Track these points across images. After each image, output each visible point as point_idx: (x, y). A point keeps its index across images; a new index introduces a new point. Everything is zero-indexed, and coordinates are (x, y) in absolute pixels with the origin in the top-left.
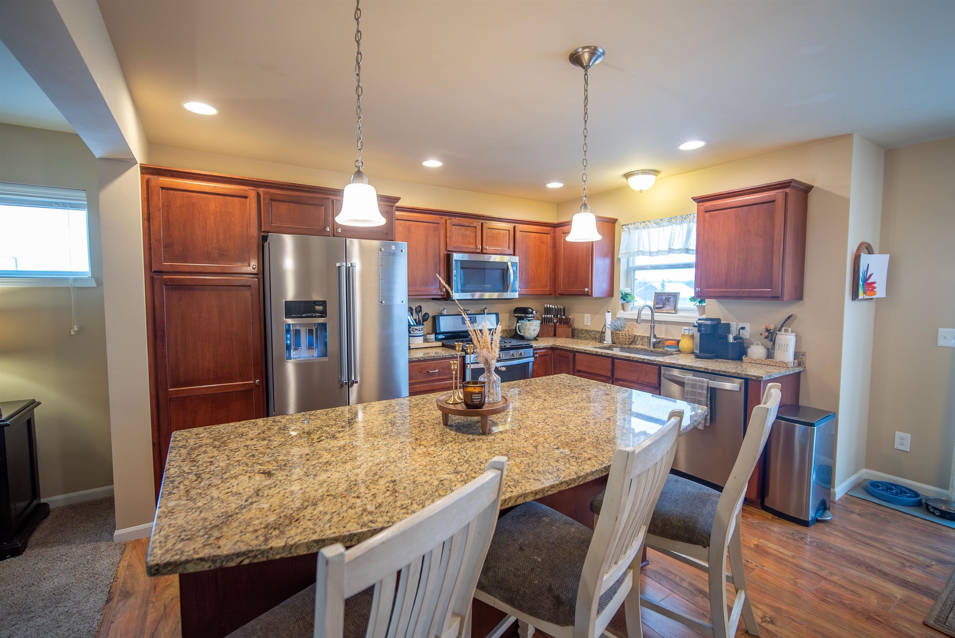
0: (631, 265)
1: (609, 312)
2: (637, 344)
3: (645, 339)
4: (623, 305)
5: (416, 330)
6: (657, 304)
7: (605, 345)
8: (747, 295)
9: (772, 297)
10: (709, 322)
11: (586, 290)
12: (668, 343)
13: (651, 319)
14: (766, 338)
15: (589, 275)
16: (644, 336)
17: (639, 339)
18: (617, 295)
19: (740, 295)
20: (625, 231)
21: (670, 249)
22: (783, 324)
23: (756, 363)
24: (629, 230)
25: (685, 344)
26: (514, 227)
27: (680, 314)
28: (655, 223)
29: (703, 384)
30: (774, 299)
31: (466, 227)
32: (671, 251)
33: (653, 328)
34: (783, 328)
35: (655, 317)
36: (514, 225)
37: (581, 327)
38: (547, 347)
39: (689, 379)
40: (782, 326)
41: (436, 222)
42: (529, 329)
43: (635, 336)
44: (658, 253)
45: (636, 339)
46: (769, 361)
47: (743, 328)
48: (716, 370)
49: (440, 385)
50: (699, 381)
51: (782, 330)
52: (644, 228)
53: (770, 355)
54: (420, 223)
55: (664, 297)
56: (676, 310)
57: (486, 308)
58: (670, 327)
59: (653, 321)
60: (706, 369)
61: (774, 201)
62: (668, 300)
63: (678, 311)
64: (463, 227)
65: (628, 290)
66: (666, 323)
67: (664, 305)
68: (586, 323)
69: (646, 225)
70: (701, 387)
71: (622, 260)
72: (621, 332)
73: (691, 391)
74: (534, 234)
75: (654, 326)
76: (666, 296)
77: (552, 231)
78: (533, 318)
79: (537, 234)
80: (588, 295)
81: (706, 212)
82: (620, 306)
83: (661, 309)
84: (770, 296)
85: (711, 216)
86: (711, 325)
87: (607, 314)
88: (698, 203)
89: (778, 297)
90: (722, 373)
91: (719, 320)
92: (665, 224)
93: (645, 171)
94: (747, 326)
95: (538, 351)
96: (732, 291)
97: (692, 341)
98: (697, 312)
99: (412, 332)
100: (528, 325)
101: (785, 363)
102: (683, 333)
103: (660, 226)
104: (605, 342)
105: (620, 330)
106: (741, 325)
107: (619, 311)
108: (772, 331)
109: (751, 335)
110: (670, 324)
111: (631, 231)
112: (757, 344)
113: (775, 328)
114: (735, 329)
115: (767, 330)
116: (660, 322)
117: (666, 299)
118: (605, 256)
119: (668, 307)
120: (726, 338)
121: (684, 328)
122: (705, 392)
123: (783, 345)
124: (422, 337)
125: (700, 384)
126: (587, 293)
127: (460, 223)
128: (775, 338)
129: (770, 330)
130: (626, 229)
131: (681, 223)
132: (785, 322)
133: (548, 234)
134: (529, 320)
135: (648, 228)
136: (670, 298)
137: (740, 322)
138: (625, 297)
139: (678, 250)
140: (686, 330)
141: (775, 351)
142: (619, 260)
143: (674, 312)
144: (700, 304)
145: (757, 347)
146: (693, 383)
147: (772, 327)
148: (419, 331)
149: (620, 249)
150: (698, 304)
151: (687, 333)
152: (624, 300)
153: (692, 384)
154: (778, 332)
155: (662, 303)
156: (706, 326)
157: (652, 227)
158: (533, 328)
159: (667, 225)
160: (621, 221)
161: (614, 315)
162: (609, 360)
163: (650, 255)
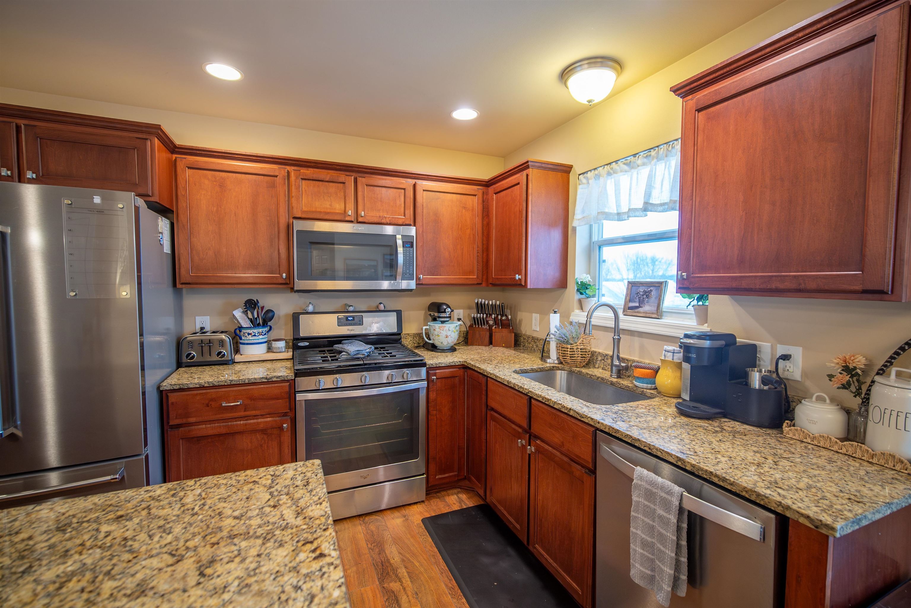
0: (595, 238)
1: (555, 312)
2: (597, 366)
3: (607, 359)
4: (580, 302)
5: (249, 334)
6: (630, 301)
7: (548, 365)
8: (794, 286)
9: (865, 292)
10: (707, 344)
11: (517, 277)
12: (638, 372)
13: (613, 326)
14: (845, 386)
15: (522, 253)
16: (607, 355)
17: (600, 358)
18: (572, 287)
19: (774, 287)
20: (583, 184)
21: (646, 203)
22: (892, 357)
23: (816, 445)
24: (587, 179)
25: (667, 378)
26: (415, 186)
27: (666, 320)
28: (624, 164)
29: (669, 497)
30: (870, 296)
31: (327, 183)
32: (648, 207)
33: (617, 343)
34: (894, 370)
35: (621, 324)
36: (413, 181)
37: (528, 333)
38: (453, 364)
39: (641, 478)
40: (890, 362)
41: (272, 174)
42: (438, 335)
43: (593, 353)
44: (631, 212)
45: (595, 358)
46: (849, 447)
47: (786, 357)
48: (702, 470)
49: (246, 425)
50: (662, 486)
51: (889, 375)
52: (609, 174)
53: (854, 431)
54: (243, 175)
55: (641, 289)
56: (658, 314)
57: (380, 303)
58: (646, 342)
59: (617, 330)
62: (647, 294)
63: (664, 314)
64: (321, 183)
65: (586, 278)
66: (641, 334)
67: (641, 303)
68: (534, 328)
69: (612, 169)
70: (666, 504)
71: (578, 229)
72: (569, 346)
73: (645, 506)
74: (449, 195)
75: (619, 340)
76: (644, 288)
77: (481, 192)
78: (448, 319)
79: (455, 195)
80: (521, 286)
81: (699, 110)
82: (576, 304)
83: (636, 310)
84: (859, 287)
85: (709, 119)
86: (710, 349)
87: (552, 315)
88: (683, 97)
89: (882, 292)
90: (715, 480)
91: (732, 337)
92: (639, 162)
94: (797, 352)
95: (437, 371)
96: (756, 277)
97: (678, 374)
98: (694, 317)
99: (243, 338)
100: (437, 330)
101: (902, 462)
102: (663, 358)
103: (633, 168)
104: (548, 361)
105: (568, 343)
106: (781, 350)
107: (573, 311)
108: (859, 371)
109: (805, 374)
110: (646, 338)
111: (590, 181)
112: (820, 399)
113: (869, 366)
114: (769, 357)
115: (847, 369)
116: (631, 333)
117: (645, 292)
118: (551, 225)
119: (646, 308)
120: (745, 377)
121: (666, 347)
122: (673, 519)
123: (894, 414)
124: (265, 345)
125: (663, 495)
126: (519, 283)
127: (315, 176)
128: (869, 390)
129: (855, 368)
130: (584, 181)
131: (666, 156)
132: (897, 353)
133: (475, 195)
134: (443, 322)
135: (614, 173)
136: (651, 291)
137: (782, 343)
138: (583, 288)
139: (662, 205)
140: (668, 352)
141: (870, 424)
142: (574, 229)
143: (656, 316)
144: (700, 303)
145: (819, 406)
146: (650, 487)
147: (860, 362)
148: (255, 335)
149: (576, 212)
150: (695, 302)
151: (670, 359)
152: (581, 294)
153: (646, 489)
154: (877, 378)
155: (637, 300)
156: (700, 350)
157: (621, 171)
158: (444, 333)
159: (644, 164)
160: (577, 169)
161: (565, 317)
162: (525, 400)
163: (619, 220)
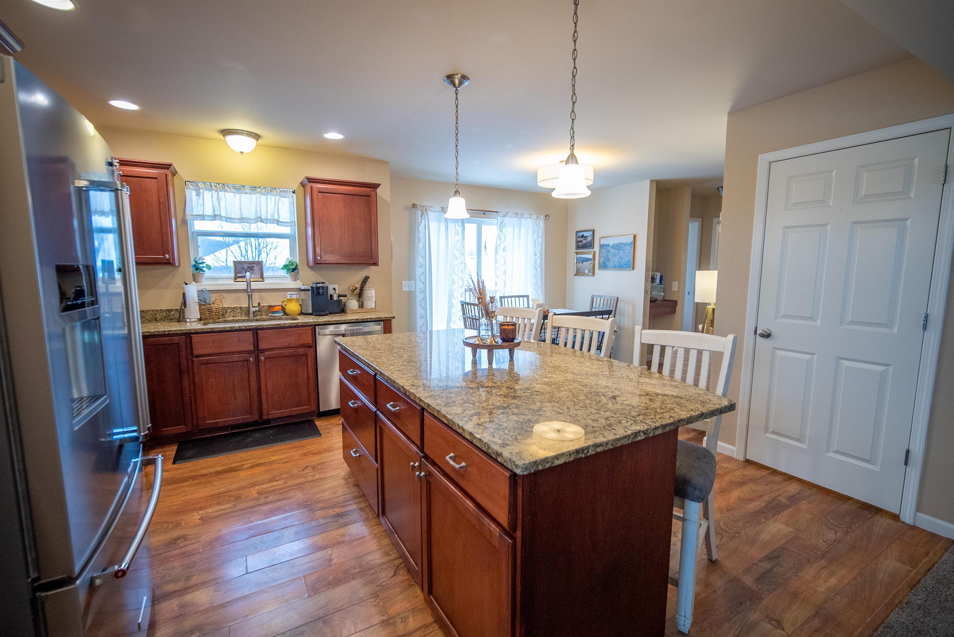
1: (187, 284)
4: (194, 275)
6: (238, 273)
9: (373, 264)
11: (166, 256)
12: (275, 309)
13: (246, 288)
15: (168, 238)
18: (186, 264)
20: (190, 189)
23: (354, 312)
25: (293, 307)
27: (269, 281)
28: (233, 188)
33: (250, 297)
35: (251, 286)
39: (347, 330)
47: (334, 289)
50: (357, 329)
53: (361, 306)
55: (245, 266)
56: (265, 278)
58: (263, 294)
60: (357, 319)
61: (369, 196)
62: (251, 268)
69: (223, 188)
76: (247, 265)
80: (169, 263)
81: (319, 192)
82: (191, 277)
89: (376, 264)
90: (369, 320)
92: (247, 191)
93: (250, 133)
94: (336, 286)
97: (301, 304)
98: (289, 278)
102: (289, 298)
105: (208, 304)
106: (332, 286)
110: (264, 292)
111: (201, 190)
112: (352, 299)
115: (355, 288)
117: (248, 267)
121: (288, 293)
125: (358, 331)
126: (166, 261)
130: (191, 187)
132: (365, 281)
135: (225, 191)
136: (253, 266)
140: (291, 295)
142: (185, 222)
143: (262, 280)
144: (293, 272)
145: (352, 301)
146: (351, 332)
149: (186, 209)
150: (290, 271)
151: (293, 298)
152: (197, 269)
154: (363, 289)
155: (243, 272)
160: (184, 177)
